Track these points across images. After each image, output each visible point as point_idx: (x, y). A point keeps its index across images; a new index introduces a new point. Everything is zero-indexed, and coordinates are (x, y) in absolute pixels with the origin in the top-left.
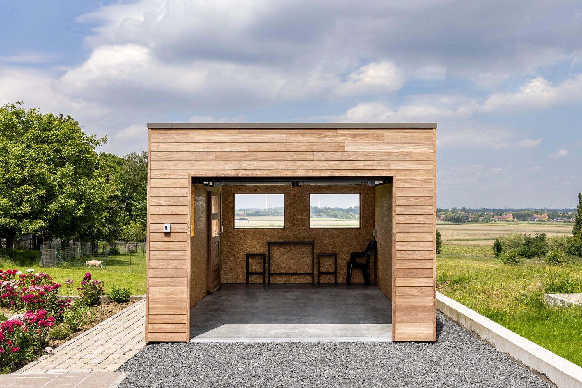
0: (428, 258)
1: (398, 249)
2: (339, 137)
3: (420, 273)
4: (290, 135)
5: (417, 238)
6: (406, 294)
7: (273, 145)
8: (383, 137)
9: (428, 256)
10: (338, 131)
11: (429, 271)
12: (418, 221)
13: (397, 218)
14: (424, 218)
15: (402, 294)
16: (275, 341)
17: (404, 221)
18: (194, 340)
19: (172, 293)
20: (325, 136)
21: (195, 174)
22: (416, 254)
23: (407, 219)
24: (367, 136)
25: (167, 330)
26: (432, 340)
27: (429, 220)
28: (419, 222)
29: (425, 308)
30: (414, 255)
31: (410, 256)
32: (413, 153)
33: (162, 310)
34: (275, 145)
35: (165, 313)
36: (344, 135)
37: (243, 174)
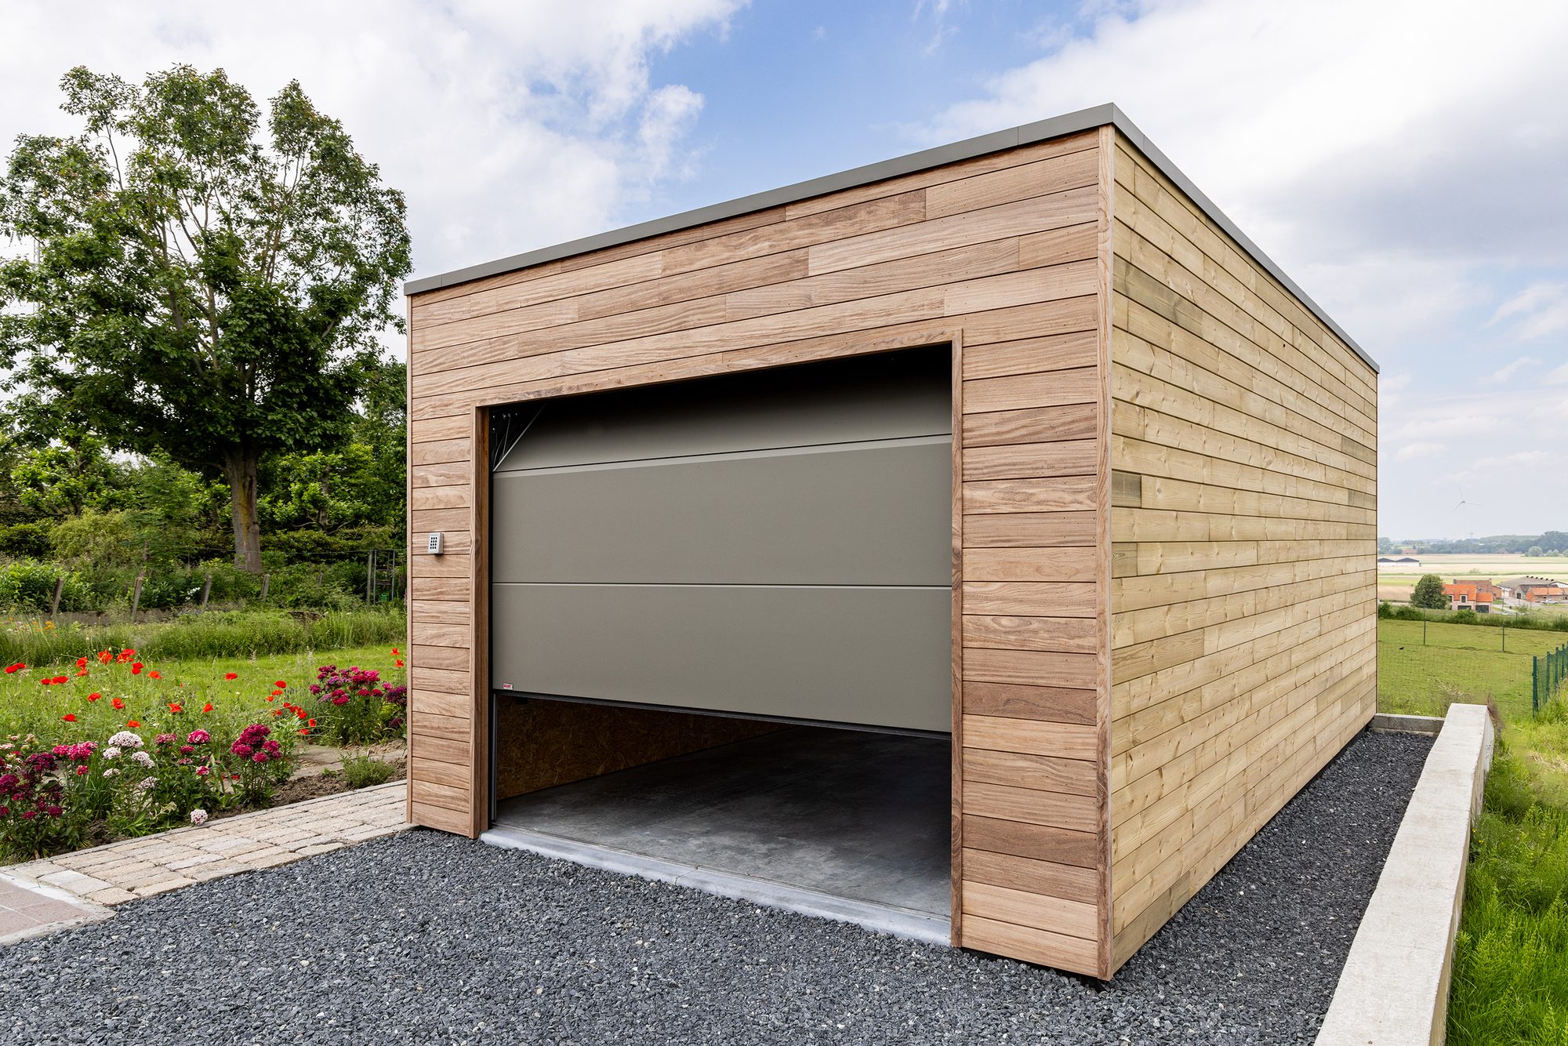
0: (1079, 646)
1: (972, 609)
2: (792, 230)
3: (1048, 705)
4: (670, 253)
5: (1038, 569)
6: (1000, 779)
7: (632, 293)
8: (923, 203)
9: (1077, 641)
10: (792, 213)
11: (1081, 699)
12: (1039, 503)
13: (968, 493)
14: (1063, 491)
15: (985, 776)
16: (641, 874)
17: (991, 505)
18: (488, 837)
19: (447, 707)
20: (756, 240)
21: (482, 401)
22: (1035, 632)
23: (1002, 495)
24: (869, 213)
25: (439, 801)
26: (1092, 971)
27: (1081, 497)
28: (1045, 508)
29: (1065, 842)
30: (1026, 635)
31: (1012, 637)
32: (1022, 243)
33: (432, 749)
34: (636, 292)
35: (436, 757)
36: (806, 220)
37: (570, 388)
